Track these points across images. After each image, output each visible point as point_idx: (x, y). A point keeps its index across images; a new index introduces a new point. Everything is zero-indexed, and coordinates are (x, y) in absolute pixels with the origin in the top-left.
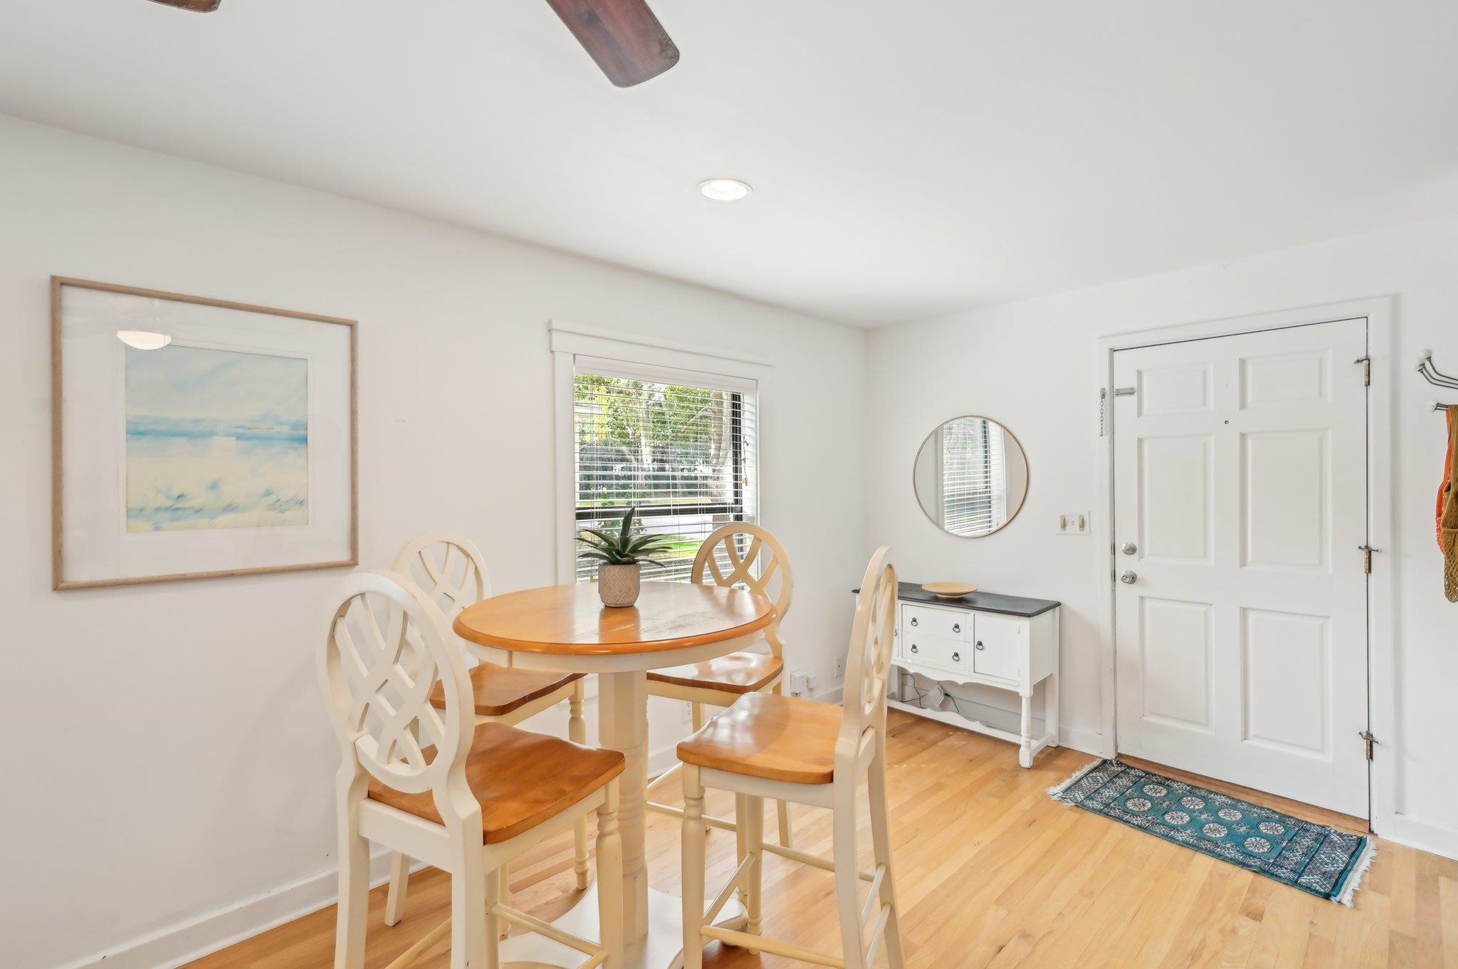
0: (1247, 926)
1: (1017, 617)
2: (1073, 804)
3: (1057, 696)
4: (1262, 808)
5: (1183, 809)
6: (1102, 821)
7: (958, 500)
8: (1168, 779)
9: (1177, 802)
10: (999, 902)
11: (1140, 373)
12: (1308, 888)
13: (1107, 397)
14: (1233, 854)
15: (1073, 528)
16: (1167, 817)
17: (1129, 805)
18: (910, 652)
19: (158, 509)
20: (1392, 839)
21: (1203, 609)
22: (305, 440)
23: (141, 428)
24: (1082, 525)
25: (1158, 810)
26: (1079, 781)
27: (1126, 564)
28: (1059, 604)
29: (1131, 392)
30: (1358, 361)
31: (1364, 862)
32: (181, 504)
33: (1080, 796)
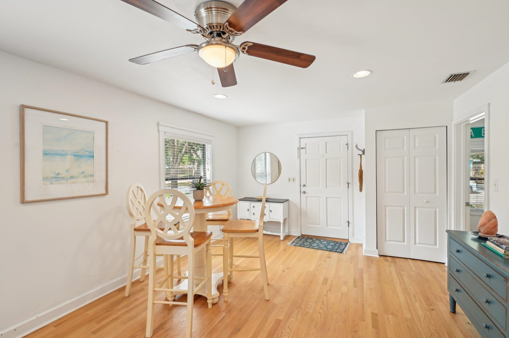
0: (328, 260)
1: (280, 203)
2: (293, 245)
3: (288, 222)
4: (330, 241)
5: (316, 243)
6: (300, 247)
7: (259, 175)
8: (312, 238)
9: (314, 242)
10: (282, 264)
11: (306, 144)
12: (338, 252)
13: (299, 149)
14: (325, 249)
15: (292, 181)
16: (313, 245)
17: (305, 244)
18: (253, 215)
19: (52, 178)
20: (353, 242)
21: (319, 198)
22: (93, 157)
23: (47, 152)
24: (294, 180)
25: (311, 244)
26: (294, 241)
27: (303, 189)
28: (288, 200)
29: (304, 148)
30: (346, 144)
31: (348, 246)
32: (58, 176)
33: (295, 244)
